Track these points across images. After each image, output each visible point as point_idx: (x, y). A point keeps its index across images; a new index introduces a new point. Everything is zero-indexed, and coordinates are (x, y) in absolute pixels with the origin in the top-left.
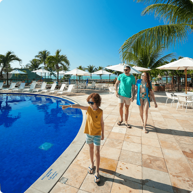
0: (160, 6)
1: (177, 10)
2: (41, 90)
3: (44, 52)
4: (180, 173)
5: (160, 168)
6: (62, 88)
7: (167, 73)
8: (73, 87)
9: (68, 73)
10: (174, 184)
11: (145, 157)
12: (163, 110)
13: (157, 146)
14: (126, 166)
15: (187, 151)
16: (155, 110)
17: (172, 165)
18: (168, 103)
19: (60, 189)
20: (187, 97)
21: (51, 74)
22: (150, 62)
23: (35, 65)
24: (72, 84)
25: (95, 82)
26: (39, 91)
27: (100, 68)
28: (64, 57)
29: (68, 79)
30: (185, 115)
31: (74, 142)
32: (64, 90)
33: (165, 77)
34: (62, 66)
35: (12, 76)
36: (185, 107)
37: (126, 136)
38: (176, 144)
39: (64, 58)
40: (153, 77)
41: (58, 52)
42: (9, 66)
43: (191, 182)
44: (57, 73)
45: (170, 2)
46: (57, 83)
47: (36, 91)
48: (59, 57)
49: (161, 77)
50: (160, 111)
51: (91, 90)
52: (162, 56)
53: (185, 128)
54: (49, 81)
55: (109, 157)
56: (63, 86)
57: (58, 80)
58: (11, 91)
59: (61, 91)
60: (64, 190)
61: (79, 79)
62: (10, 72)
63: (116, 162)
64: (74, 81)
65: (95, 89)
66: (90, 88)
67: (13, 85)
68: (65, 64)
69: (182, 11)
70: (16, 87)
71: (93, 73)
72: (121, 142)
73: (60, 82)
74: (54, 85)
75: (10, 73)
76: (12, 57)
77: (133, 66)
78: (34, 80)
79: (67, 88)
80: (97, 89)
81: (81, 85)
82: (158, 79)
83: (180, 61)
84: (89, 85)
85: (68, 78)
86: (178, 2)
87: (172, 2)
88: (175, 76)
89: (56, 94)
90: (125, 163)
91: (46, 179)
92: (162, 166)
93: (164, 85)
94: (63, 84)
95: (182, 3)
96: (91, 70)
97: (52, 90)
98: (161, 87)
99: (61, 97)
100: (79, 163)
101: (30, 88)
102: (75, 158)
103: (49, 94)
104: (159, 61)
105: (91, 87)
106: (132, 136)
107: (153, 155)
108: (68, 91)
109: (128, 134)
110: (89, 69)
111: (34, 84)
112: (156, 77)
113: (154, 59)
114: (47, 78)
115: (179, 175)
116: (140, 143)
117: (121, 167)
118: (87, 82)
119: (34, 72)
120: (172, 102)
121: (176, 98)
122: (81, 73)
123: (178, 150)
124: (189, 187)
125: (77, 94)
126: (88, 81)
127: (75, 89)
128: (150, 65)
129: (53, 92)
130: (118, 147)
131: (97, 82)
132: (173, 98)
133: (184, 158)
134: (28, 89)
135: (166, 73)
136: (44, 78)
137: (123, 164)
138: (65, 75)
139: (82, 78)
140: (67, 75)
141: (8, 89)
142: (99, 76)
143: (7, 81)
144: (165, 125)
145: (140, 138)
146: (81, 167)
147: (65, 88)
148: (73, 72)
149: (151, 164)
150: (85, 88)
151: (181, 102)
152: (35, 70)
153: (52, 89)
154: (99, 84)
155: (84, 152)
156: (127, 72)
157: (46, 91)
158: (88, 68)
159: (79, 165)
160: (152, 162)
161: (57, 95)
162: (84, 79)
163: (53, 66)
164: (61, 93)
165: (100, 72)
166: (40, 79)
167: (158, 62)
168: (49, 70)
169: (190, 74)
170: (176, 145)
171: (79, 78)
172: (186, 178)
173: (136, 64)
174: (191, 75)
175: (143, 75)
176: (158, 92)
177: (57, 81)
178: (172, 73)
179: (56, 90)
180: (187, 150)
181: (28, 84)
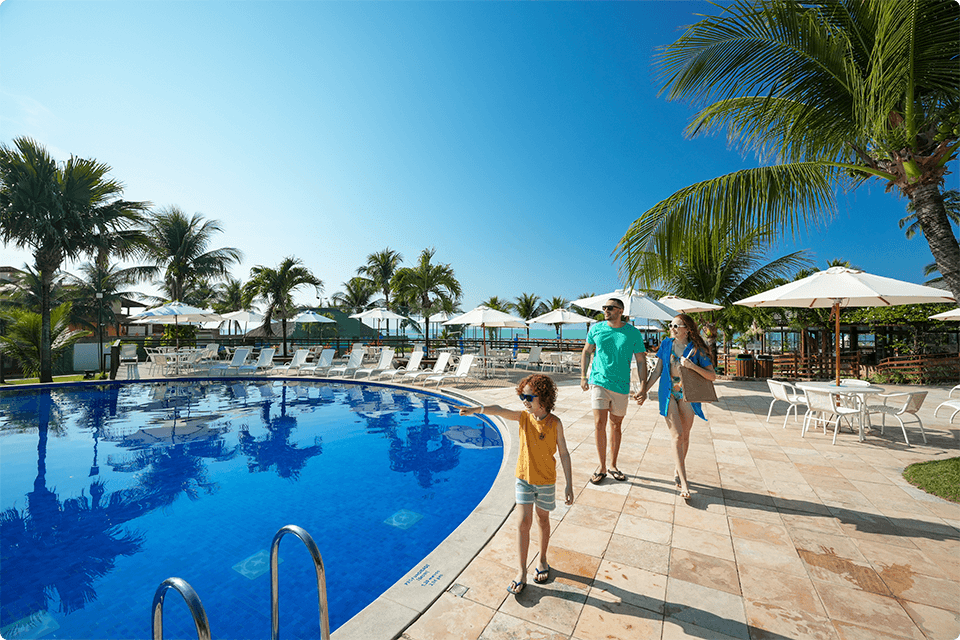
0: (745, 104)
1: (801, 117)
2: (380, 371)
3: (383, 255)
4: (777, 599)
5: (719, 583)
6: (441, 365)
7: (784, 317)
8: (474, 361)
9: (456, 320)
10: (755, 622)
11: (679, 556)
12: (754, 435)
13: (719, 532)
14: (622, 572)
15: (812, 550)
16: (729, 435)
17: (757, 579)
18: (775, 413)
19: (450, 607)
20: (842, 397)
21: (404, 324)
22: (722, 282)
23: (359, 296)
24: (469, 352)
25: (541, 348)
26: (375, 373)
27: (557, 304)
28: (444, 271)
29: (456, 339)
30: (829, 453)
31: (480, 509)
32: (445, 371)
33: (778, 331)
34: (437, 299)
35: (293, 330)
36: (830, 428)
37: (629, 502)
38: (780, 529)
39: (444, 276)
40: (734, 331)
41: (427, 257)
42: (289, 301)
43: (805, 621)
44: (424, 320)
45: (778, 94)
46: (426, 350)
47: (366, 374)
48: (428, 271)
49: (760, 331)
50: (745, 438)
51: (526, 371)
52: (764, 263)
53: (819, 491)
54: (401, 344)
55: (575, 550)
56: (444, 358)
57: (427, 341)
58: (295, 372)
59: (436, 375)
60: (461, 610)
61: (492, 338)
62: (291, 317)
63: (595, 562)
64: (476, 345)
65: (539, 368)
66: (524, 367)
67: (301, 355)
68: (447, 292)
69: (817, 121)
70: (309, 360)
71: (535, 319)
72: (612, 517)
73: (432, 345)
74: (416, 357)
75: (291, 320)
76: (296, 276)
77: (664, 295)
78: (356, 340)
79: (455, 365)
80: (547, 369)
81: (496, 356)
82: (751, 336)
83: (814, 281)
84: (522, 357)
85: (454, 336)
86: (804, 93)
87: (783, 91)
88: (812, 329)
89: (423, 383)
90: (619, 566)
91: (416, 583)
92: (728, 580)
93: (771, 357)
94: (442, 354)
95: (819, 96)
96: (527, 309)
97: (413, 372)
98: (757, 364)
99: (439, 392)
100: (496, 556)
101: (346, 363)
102: (486, 544)
103: (404, 382)
104: (751, 277)
105: (528, 364)
106: (646, 503)
107: (703, 551)
108: (458, 375)
109: (636, 496)
110: (521, 307)
111: (358, 352)
112: (744, 331)
113: (736, 274)
114: (392, 334)
115: (775, 602)
116: (668, 520)
117: (607, 574)
118: (516, 348)
119: (356, 316)
120: (789, 410)
121: (803, 400)
122: (496, 318)
123: (784, 544)
124: (797, 632)
125: (485, 383)
126: (517, 344)
127: (478, 370)
128: (722, 292)
129: (414, 375)
130: (604, 528)
131: (545, 345)
132: (794, 398)
133: (798, 566)
134: (343, 369)
135: (777, 317)
136: (385, 335)
137: (615, 566)
138: (447, 326)
139: (499, 334)
140: (452, 325)
141: (288, 367)
142: (554, 327)
143: (282, 344)
144: (755, 479)
145: (671, 508)
146: (500, 565)
147: (448, 364)
148: (473, 316)
149: (693, 574)
150: (510, 366)
151: (817, 413)
152: (358, 313)
153: (410, 367)
154: (552, 353)
155: (507, 534)
156: (612, 313)
157: (393, 372)
158: (517, 302)
159: (497, 562)
160: (698, 568)
161: (427, 385)
162: (506, 336)
163: (413, 298)
164: (438, 379)
165: (556, 316)
166: (373, 338)
167: (747, 283)
168: (398, 313)
169: (866, 320)
170: (779, 532)
171: (491, 335)
172: (792, 612)
173: (674, 290)
174: (868, 324)
175: (676, 326)
176: (747, 380)
177: (424, 345)
178: (798, 319)
179: (423, 372)
180: (813, 548)
181: (341, 354)
